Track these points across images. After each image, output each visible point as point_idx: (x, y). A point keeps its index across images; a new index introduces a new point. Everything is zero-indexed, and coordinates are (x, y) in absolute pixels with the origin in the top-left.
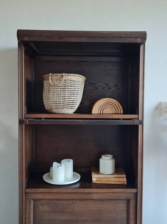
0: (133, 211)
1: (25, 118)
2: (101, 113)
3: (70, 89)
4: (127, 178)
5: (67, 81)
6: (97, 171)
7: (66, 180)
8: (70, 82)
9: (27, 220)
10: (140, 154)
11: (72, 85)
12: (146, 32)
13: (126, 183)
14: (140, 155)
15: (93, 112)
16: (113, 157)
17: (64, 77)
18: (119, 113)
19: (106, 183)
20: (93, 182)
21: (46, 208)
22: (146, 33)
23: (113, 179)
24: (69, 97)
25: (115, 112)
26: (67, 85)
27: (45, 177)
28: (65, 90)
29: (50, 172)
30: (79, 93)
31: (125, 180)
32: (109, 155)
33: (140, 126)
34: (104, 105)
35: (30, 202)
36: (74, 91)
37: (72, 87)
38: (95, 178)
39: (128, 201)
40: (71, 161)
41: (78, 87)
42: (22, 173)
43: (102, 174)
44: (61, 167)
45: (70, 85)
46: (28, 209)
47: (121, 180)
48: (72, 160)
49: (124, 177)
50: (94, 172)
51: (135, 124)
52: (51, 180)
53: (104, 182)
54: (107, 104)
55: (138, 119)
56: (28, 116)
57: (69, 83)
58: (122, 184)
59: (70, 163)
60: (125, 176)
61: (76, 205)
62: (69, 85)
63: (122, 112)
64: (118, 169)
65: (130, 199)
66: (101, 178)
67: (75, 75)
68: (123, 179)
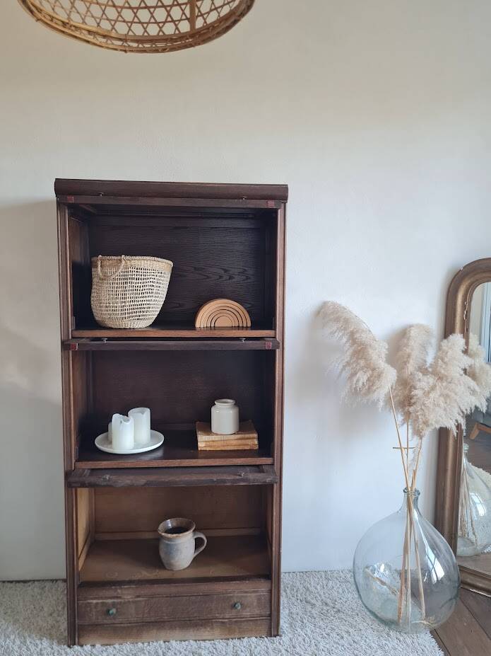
1: (72, 337)
2: (213, 325)
3: (135, 285)
4: (259, 439)
5: (130, 269)
6: (208, 428)
7: (137, 445)
8: (136, 270)
10: (278, 397)
11: (140, 277)
12: (287, 185)
13: (257, 448)
14: (278, 400)
15: (197, 325)
16: (235, 404)
17: (123, 262)
18: (245, 325)
19: (223, 449)
20: (199, 449)
22: (287, 188)
23: (235, 442)
25: (237, 325)
26: (129, 276)
27: (99, 442)
28: (125, 285)
29: (107, 431)
30: (154, 291)
31: (256, 442)
32: (229, 400)
33: (278, 352)
34: (218, 312)
36: (144, 288)
37: (140, 281)
38: (203, 441)
40: (147, 412)
41: (152, 280)
42: (68, 434)
43: (217, 434)
44: (128, 423)
45: (136, 277)
47: (249, 442)
48: (149, 410)
49: (254, 438)
50: (201, 430)
51: (267, 348)
52: (109, 446)
53: (218, 447)
54: (223, 309)
55: (275, 337)
56: (78, 334)
57: (134, 273)
58: (250, 450)
59: (145, 415)
60: (256, 435)
62: (133, 276)
63: (249, 325)
64: (244, 424)
66: (213, 441)
67: (145, 258)
68: (252, 441)
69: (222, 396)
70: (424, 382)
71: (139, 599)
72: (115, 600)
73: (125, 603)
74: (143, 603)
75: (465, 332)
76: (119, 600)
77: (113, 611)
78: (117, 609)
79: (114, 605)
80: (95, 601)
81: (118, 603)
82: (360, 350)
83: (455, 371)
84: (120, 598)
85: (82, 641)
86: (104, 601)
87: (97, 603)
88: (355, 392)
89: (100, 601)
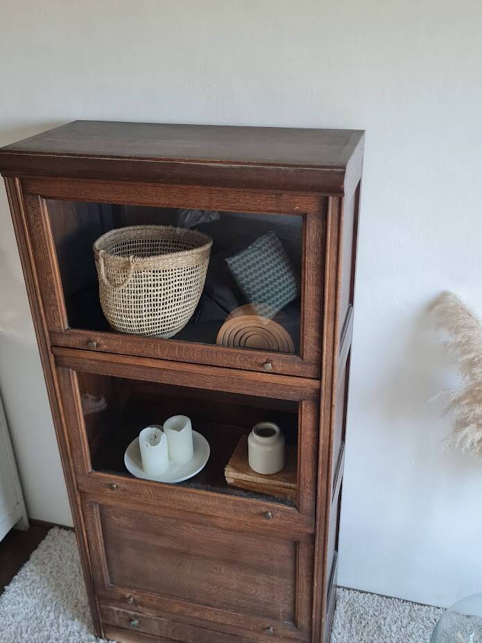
0: (305, 563)
2: (242, 343)
5: (143, 273)
8: (152, 274)
9: (91, 534)
11: (159, 282)
19: (257, 490)
20: (228, 484)
21: (124, 521)
24: (152, 313)
26: (143, 283)
28: (139, 295)
35: (92, 507)
36: (166, 296)
37: (159, 288)
39: (296, 544)
45: (153, 283)
46: (90, 518)
53: (251, 487)
57: (149, 278)
61: (185, 528)
62: (149, 282)
65: (299, 542)
66: (244, 481)
71: (160, 619)
72: (137, 614)
73: (147, 618)
74: (166, 623)
76: (141, 615)
77: (136, 622)
78: (139, 621)
79: (136, 616)
80: (116, 609)
81: (140, 616)
84: (141, 613)
85: (108, 636)
86: (126, 611)
87: (119, 611)
89: (121, 610)
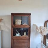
50: (23, 35)
65: (28, 39)
69: (25, 32)
70: (43, 31)
75: (46, 27)
82: (37, 28)
83: (46, 30)
88: (37, 32)
